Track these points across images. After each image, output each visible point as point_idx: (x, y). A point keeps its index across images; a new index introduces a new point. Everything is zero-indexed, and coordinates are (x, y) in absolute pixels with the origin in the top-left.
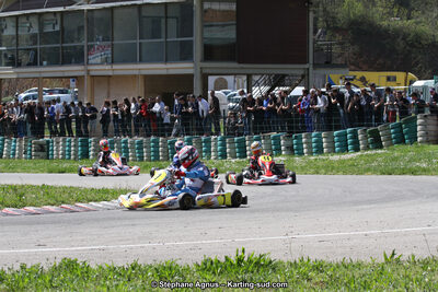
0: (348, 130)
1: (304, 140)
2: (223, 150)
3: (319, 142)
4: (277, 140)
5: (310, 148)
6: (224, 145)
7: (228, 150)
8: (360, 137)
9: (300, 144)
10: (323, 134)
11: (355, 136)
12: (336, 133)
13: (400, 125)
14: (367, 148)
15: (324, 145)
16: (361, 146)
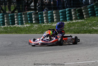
0: (67, 9)
1: (44, 15)
2: (3, 21)
3: (52, 16)
4: (30, 15)
5: (47, 19)
6: (3, 18)
7: (5, 21)
8: (73, 13)
9: (42, 17)
10: (54, 12)
11: (70, 13)
12: (60, 11)
13: (93, 6)
14: (76, 19)
15: (55, 17)
16: (73, 18)
